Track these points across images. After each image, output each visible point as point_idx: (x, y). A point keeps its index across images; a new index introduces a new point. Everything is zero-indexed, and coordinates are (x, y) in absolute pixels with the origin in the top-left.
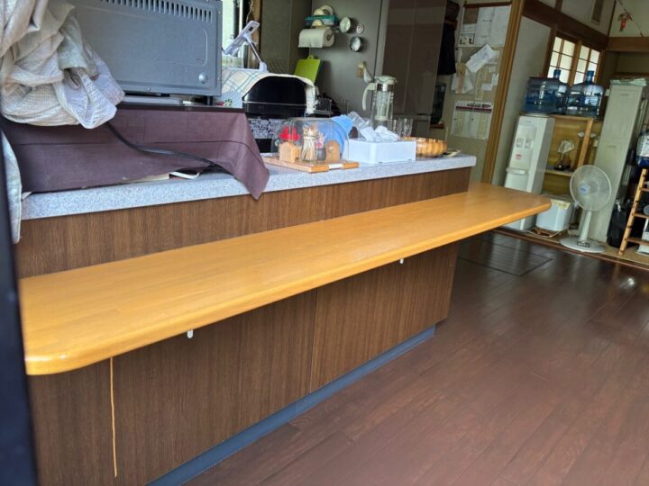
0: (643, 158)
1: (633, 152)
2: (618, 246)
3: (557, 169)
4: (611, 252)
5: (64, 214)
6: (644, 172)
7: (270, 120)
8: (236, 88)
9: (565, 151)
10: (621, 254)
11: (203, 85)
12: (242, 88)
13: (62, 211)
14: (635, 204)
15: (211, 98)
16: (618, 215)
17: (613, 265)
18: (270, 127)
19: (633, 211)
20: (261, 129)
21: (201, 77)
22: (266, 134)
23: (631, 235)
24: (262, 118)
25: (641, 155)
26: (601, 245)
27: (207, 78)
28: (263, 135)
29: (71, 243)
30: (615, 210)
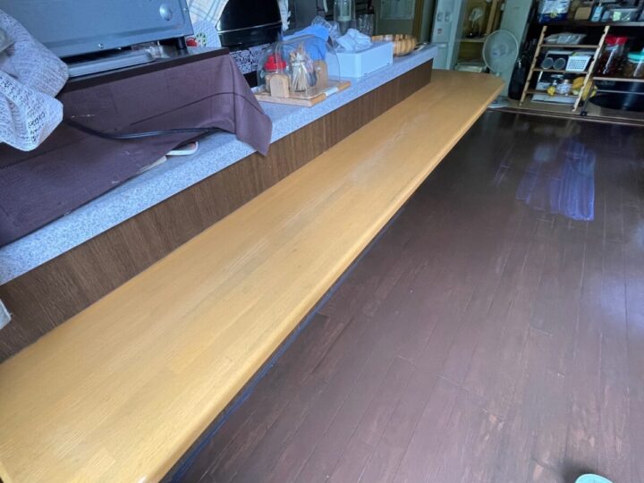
0: (544, 15)
1: (534, 10)
2: (519, 98)
3: (469, 37)
4: (514, 105)
5: (57, 255)
6: (545, 28)
7: (250, 49)
8: (204, 16)
9: (476, 18)
10: (520, 105)
11: (169, 23)
12: (211, 15)
13: (52, 253)
14: (535, 60)
15: (182, 38)
16: (518, 71)
17: (514, 115)
18: (251, 58)
19: (533, 66)
20: (244, 62)
21: (163, 11)
22: (249, 67)
23: (530, 88)
24: (242, 49)
25: (543, 12)
26: (504, 100)
27: (170, 11)
28: (247, 69)
29: (82, 278)
30: (516, 67)
